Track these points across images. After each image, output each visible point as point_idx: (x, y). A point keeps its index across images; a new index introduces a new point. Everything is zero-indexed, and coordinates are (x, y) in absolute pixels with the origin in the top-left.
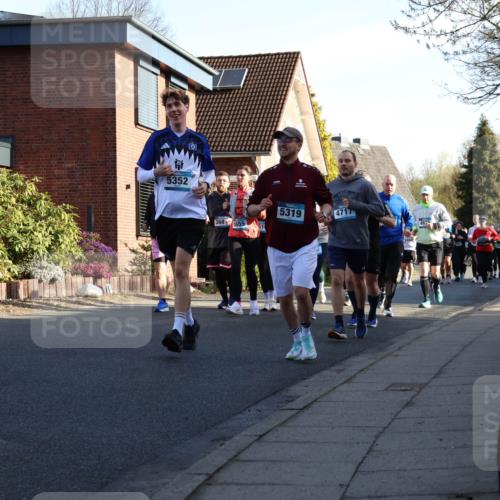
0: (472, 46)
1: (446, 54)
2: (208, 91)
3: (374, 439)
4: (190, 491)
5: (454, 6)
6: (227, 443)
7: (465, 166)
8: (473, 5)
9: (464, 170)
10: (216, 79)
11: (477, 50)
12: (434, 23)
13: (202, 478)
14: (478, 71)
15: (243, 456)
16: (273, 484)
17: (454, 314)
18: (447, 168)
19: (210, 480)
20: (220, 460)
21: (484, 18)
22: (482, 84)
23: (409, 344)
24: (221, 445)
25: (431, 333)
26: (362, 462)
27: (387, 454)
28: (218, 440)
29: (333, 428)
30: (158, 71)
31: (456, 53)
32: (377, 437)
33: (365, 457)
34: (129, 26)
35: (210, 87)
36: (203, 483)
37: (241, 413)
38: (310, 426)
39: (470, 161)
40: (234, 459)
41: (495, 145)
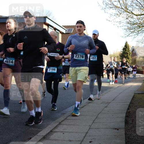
0: (124, 25)
1: (118, 26)
2: (64, 33)
3: (97, 115)
4: (55, 126)
5: (120, 16)
6: (65, 115)
7: (122, 52)
8: (125, 16)
9: (122, 53)
10: (66, 31)
11: (125, 26)
12: (116, 19)
13: (58, 123)
14: (125, 30)
15: (68, 118)
16: (74, 125)
17: (118, 86)
18: (118, 52)
19: (60, 124)
20: (63, 119)
21: (127, 19)
22: (126, 34)
23: (107, 93)
24: (63, 115)
25: (113, 90)
26: (94, 120)
27: (100, 118)
28: (63, 114)
29: (88, 112)
30: (53, 29)
31: (120, 26)
32: (98, 114)
33: (95, 119)
34: (47, 18)
35: (65, 33)
36: (58, 124)
37: (68, 108)
38: (83, 112)
39: (123, 51)
40: (66, 119)
41: (129, 47)
